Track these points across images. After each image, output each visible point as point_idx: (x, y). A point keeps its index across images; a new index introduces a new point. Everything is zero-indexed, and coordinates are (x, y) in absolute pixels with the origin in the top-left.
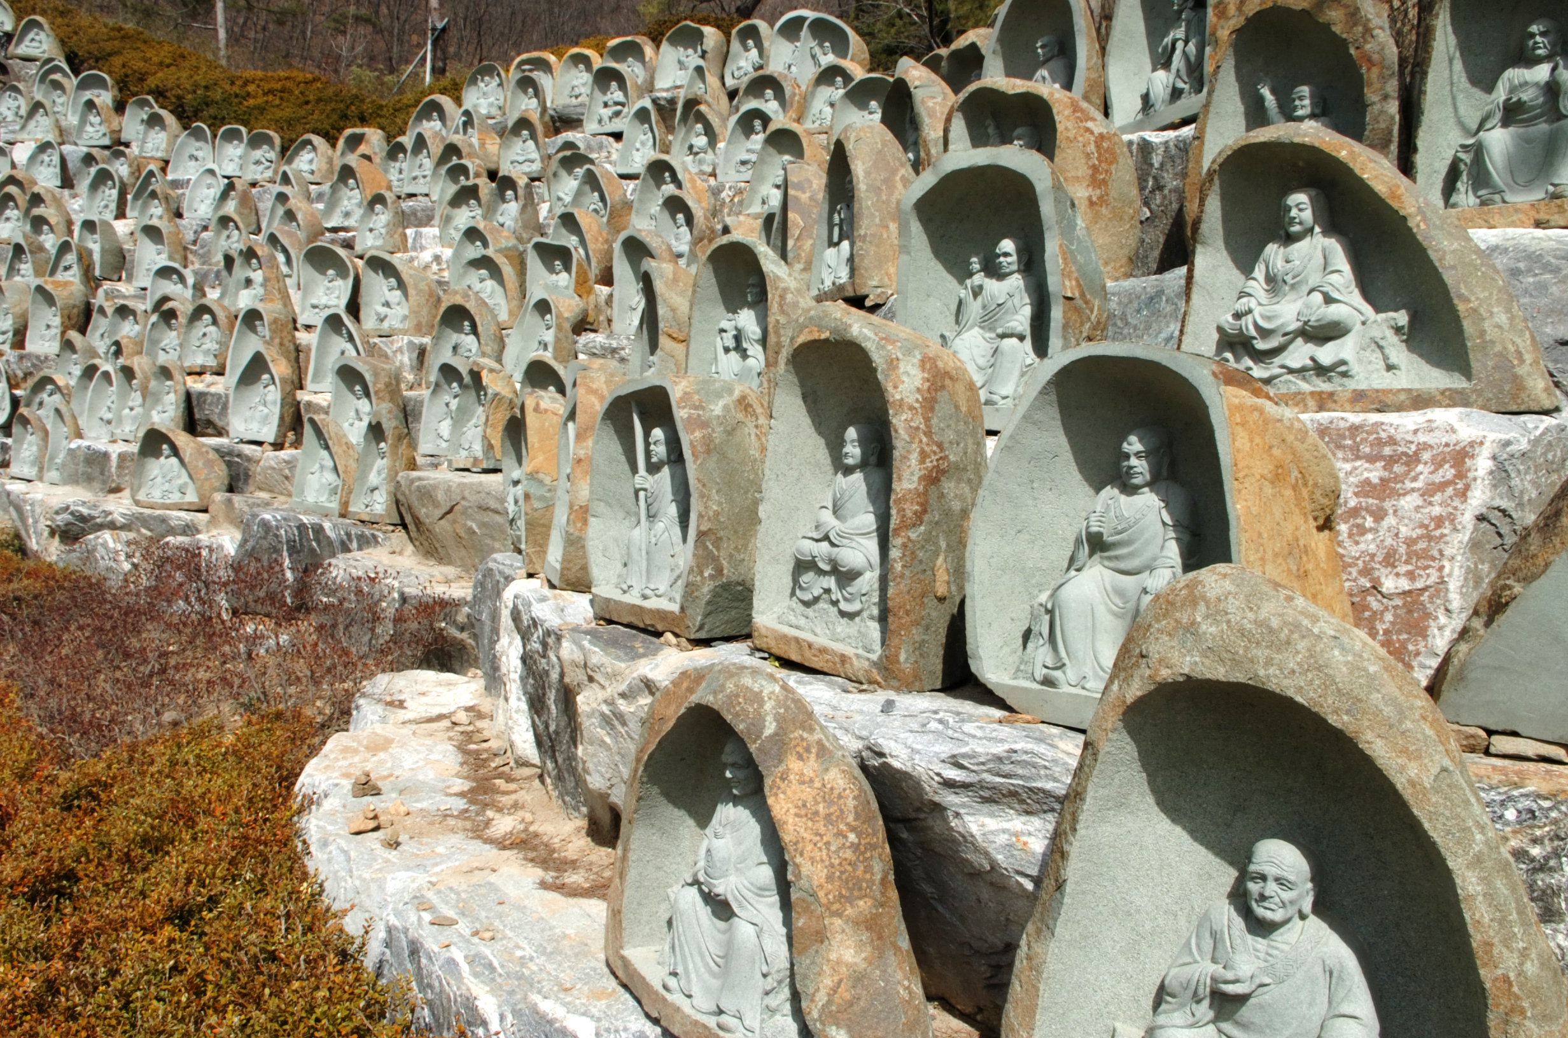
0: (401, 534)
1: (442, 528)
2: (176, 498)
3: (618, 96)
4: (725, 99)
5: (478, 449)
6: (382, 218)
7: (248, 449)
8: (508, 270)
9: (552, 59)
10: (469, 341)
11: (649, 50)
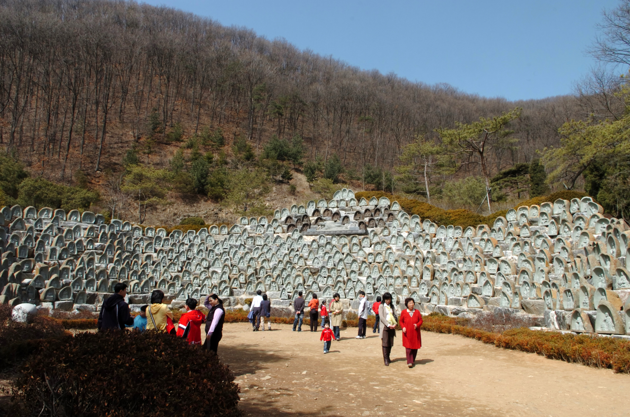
0: (522, 310)
1: (532, 308)
2: (476, 306)
3: (546, 217)
4: (571, 216)
5: (535, 296)
6: (498, 250)
7: (487, 297)
8: (531, 262)
9: (527, 207)
10: (527, 276)
11: (551, 205)
